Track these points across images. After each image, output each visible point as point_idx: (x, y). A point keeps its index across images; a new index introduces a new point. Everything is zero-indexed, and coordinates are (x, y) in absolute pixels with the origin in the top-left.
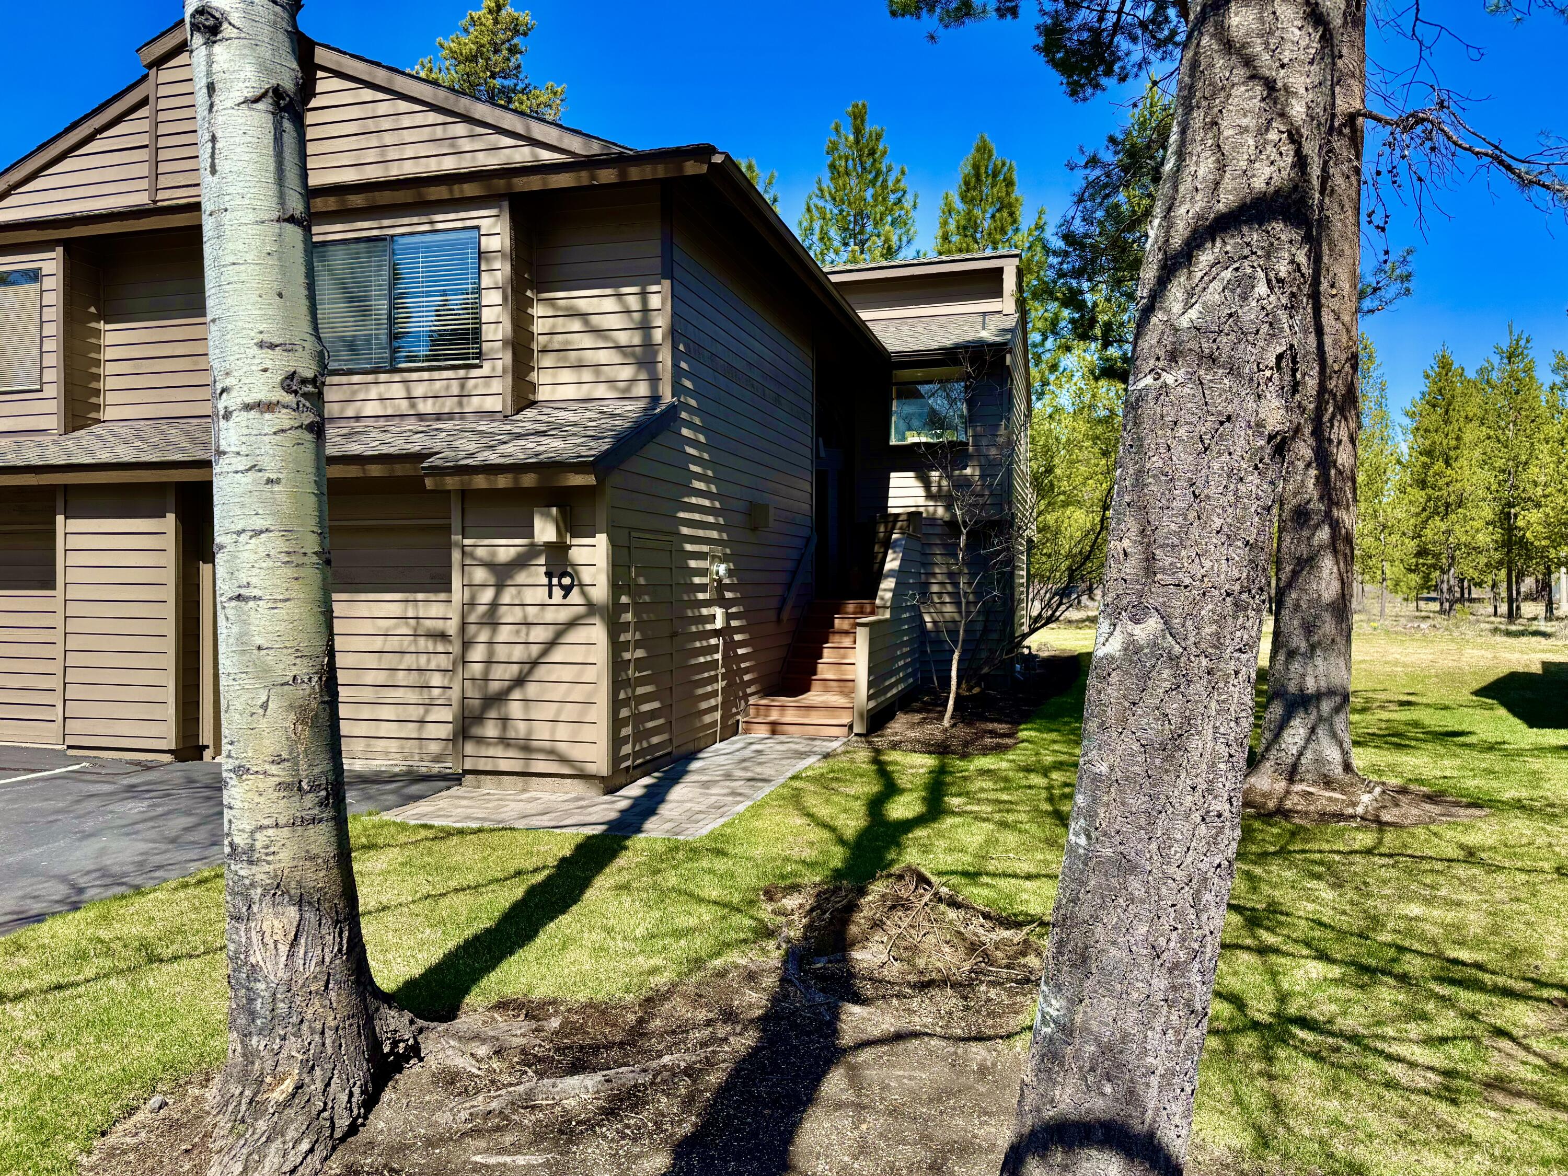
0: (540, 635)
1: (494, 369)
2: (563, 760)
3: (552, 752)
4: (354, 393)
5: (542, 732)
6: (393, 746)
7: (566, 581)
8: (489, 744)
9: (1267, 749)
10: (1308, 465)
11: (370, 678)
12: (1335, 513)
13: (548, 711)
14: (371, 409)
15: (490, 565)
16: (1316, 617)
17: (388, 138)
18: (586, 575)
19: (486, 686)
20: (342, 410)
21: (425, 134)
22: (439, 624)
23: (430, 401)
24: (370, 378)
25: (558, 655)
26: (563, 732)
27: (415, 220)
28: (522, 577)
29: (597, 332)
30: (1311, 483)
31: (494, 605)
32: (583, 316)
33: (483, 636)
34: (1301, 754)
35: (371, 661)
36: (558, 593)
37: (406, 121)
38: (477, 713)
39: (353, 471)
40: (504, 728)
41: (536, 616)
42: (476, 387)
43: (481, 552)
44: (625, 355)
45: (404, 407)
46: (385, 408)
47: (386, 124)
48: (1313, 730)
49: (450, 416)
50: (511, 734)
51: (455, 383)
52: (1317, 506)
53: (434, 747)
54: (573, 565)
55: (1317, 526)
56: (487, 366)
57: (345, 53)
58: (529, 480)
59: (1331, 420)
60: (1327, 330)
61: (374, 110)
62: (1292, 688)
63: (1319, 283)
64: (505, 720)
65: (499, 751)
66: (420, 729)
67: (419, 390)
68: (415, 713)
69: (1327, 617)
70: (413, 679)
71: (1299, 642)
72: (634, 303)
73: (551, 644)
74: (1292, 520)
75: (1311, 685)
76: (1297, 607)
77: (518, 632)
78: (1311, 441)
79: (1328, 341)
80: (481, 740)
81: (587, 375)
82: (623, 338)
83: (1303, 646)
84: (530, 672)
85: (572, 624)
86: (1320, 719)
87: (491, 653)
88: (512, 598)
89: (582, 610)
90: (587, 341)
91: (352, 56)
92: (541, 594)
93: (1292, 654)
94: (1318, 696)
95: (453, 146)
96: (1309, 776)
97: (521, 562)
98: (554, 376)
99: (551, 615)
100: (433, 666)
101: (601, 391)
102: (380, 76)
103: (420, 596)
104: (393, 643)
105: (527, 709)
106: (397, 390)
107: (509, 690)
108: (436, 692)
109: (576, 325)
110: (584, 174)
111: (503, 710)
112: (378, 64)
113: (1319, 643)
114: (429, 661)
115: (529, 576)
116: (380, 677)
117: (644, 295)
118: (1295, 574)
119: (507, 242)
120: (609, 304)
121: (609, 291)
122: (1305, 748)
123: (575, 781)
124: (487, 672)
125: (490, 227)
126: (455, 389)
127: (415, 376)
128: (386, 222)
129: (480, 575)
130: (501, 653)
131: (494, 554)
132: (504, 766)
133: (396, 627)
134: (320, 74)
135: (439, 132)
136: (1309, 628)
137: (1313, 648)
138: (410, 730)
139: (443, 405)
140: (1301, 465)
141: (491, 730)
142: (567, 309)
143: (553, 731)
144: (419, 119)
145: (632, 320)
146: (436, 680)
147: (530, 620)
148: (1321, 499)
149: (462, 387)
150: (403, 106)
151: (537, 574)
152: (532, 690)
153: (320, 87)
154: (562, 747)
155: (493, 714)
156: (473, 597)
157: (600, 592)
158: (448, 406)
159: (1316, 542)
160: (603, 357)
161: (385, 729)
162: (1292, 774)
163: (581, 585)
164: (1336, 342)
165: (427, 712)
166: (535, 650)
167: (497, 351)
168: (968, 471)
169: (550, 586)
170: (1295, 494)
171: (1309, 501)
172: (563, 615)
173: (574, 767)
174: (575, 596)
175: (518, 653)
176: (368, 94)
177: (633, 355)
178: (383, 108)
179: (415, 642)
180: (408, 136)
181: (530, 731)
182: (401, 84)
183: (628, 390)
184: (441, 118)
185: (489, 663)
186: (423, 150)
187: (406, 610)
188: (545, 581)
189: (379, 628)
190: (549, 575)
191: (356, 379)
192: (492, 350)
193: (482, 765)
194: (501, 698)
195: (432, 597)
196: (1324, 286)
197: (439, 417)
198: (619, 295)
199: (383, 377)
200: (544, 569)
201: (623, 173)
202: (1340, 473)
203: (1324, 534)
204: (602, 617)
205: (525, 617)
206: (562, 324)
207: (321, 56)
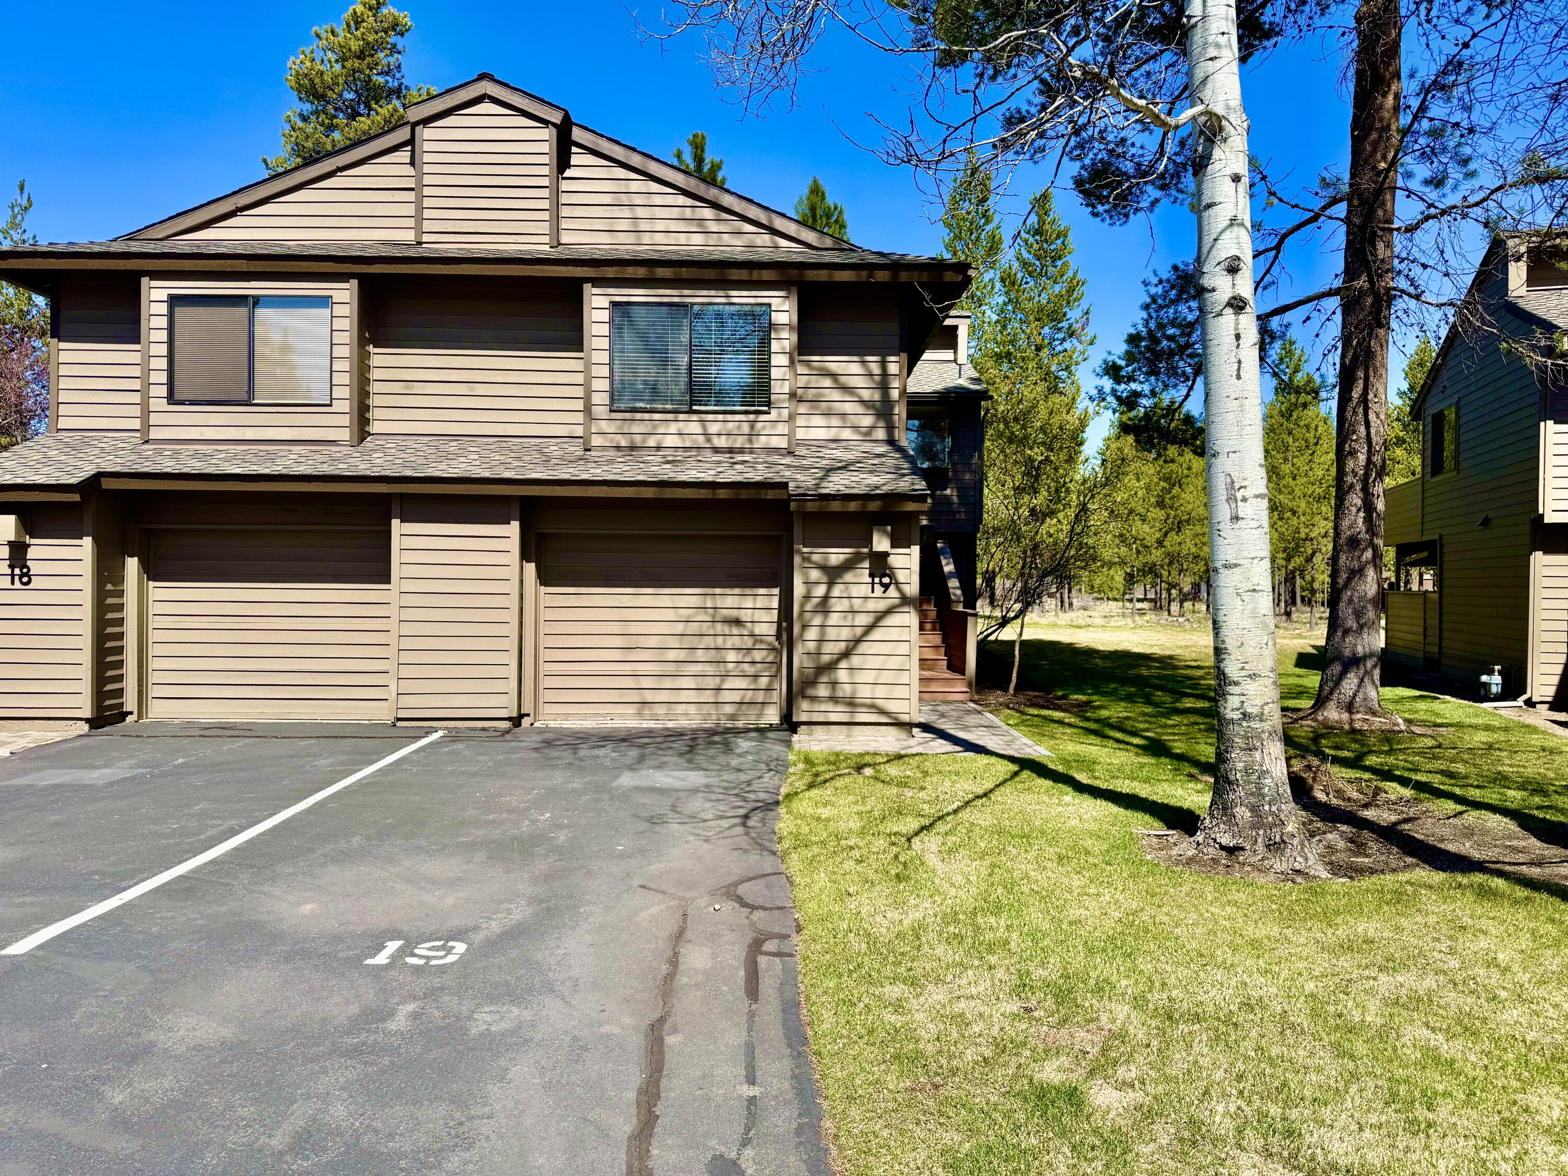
0: (863, 620)
1: (779, 415)
2: (882, 712)
3: (872, 706)
4: (655, 427)
5: (864, 693)
6: (692, 709)
7: (886, 580)
8: (821, 702)
9: (1331, 693)
10: (1359, 510)
11: (672, 655)
12: (1375, 541)
13: (869, 677)
14: (670, 441)
15: (824, 568)
16: (1364, 607)
17: (640, 212)
18: (901, 576)
19: (819, 658)
20: (644, 441)
21: (675, 213)
22: (735, 613)
23: (723, 437)
24: (670, 416)
25: (876, 634)
26: (880, 692)
27: (713, 293)
28: (849, 577)
29: (845, 389)
30: (1360, 521)
31: (826, 598)
32: (833, 376)
33: (817, 620)
34: (1355, 695)
35: (673, 642)
36: (879, 590)
37: (658, 200)
38: (812, 678)
39: (703, 494)
40: (834, 689)
41: (861, 606)
42: (764, 428)
43: (815, 558)
44: (867, 407)
45: (701, 440)
46: (684, 441)
47: (638, 200)
48: (1362, 680)
49: (741, 451)
50: (841, 694)
51: (746, 425)
52: (1364, 536)
53: (729, 709)
54: (891, 568)
55: (1365, 549)
56: (774, 413)
57: (602, 136)
58: (874, 506)
59: (1374, 482)
60: (1372, 424)
61: (627, 186)
62: (1347, 653)
63: (1368, 394)
64: (834, 684)
65: (829, 707)
66: (716, 695)
67: (714, 428)
68: (712, 683)
69: (1370, 607)
70: (711, 655)
71: (1351, 623)
72: (876, 369)
73: (870, 628)
74: (1347, 545)
75: (1360, 650)
76: (1350, 600)
77: (845, 618)
78: (1361, 495)
79: (1373, 431)
80: (814, 699)
81: (835, 421)
82: (866, 395)
83: (1355, 626)
84: (854, 647)
85: (889, 612)
86: (1366, 672)
87: (823, 633)
88: (841, 591)
89: (897, 601)
90: (836, 395)
91: (608, 139)
92: (865, 590)
93: (1347, 632)
94: (1365, 658)
95: (701, 226)
96: (1362, 709)
97: (848, 566)
98: (808, 420)
99: (872, 605)
100: (729, 645)
101: (846, 434)
102: (636, 160)
103: (718, 591)
104: (693, 628)
105: (851, 675)
106: (695, 428)
107: (838, 661)
108: (731, 666)
109: (827, 382)
110: (864, 273)
111: (833, 676)
112: (634, 150)
113: (1365, 624)
114: (725, 641)
115: (855, 576)
116: (682, 655)
117: (883, 364)
118: (1349, 580)
119: (795, 318)
120: (855, 368)
121: (855, 358)
122: (1357, 691)
123: (890, 728)
124: (819, 648)
125: (779, 305)
126: (746, 428)
127: (711, 417)
128: (686, 292)
129: (815, 574)
130: (832, 633)
131: (826, 559)
132: (833, 718)
133: (696, 614)
134: (574, 149)
135: (688, 213)
136: (1358, 614)
137: (1361, 627)
138: (708, 696)
139: (735, 441)
140: (1354, 509)
141: (822, 691)
142: (819, 369)
143: (873, 691)
144: (670, 200)
145: (874, 381)
146: (732, 656)
147: (856, 609)
148: (1367, 532)
149: (752, 427)
150: (655, 187)
151: (861, 575)
152: (855, 661)
153: (574, 160)
154: (880, 703)
155: (824, 679)
156: (809, 591)
157: (912, 587)
158: (739, 442)
159: (1364, 559)
160: (849, 408)
161: (684, 696)
162: (1350, 708)
163: (897, 583)
164: (1378, 432)
165: (723, 681)
166: (859, 631)
167: (783, 401)
168: (948, 492)
169: (873, 583)
170: (1350, 528)
171: (1359, 533)
172: (882, 605)
173: (890, 717)
174: (892, 592)
175: (845, 634)
176: (621, 173)
177: (874, 407)
178: (634, 186)
179: (714, 627)
180: (659, 213)
181: (854, 691)
182: (654, 168)
183: (868, 433)
184: (689, 202)
185: (821, 641)
186: (673, 226)
187: (705, 602)
188: (869, 580)
189: (681, 616)
190: (872, 575)
191: (657, 416)
192: (778, 400)
193: (816, 718)
194: (831, 667)
195: (728, 591)
196: (1371, 396)
197: (731, 451)
198: (863, 362)
199: (682, 417)
200: (867, 571)
201: (895, 276)
202: (1379, 515)
203: (1368, 554)
204: (915, 607)
205: (852, 606)
206: (815, 381)
207: (577, 134)
